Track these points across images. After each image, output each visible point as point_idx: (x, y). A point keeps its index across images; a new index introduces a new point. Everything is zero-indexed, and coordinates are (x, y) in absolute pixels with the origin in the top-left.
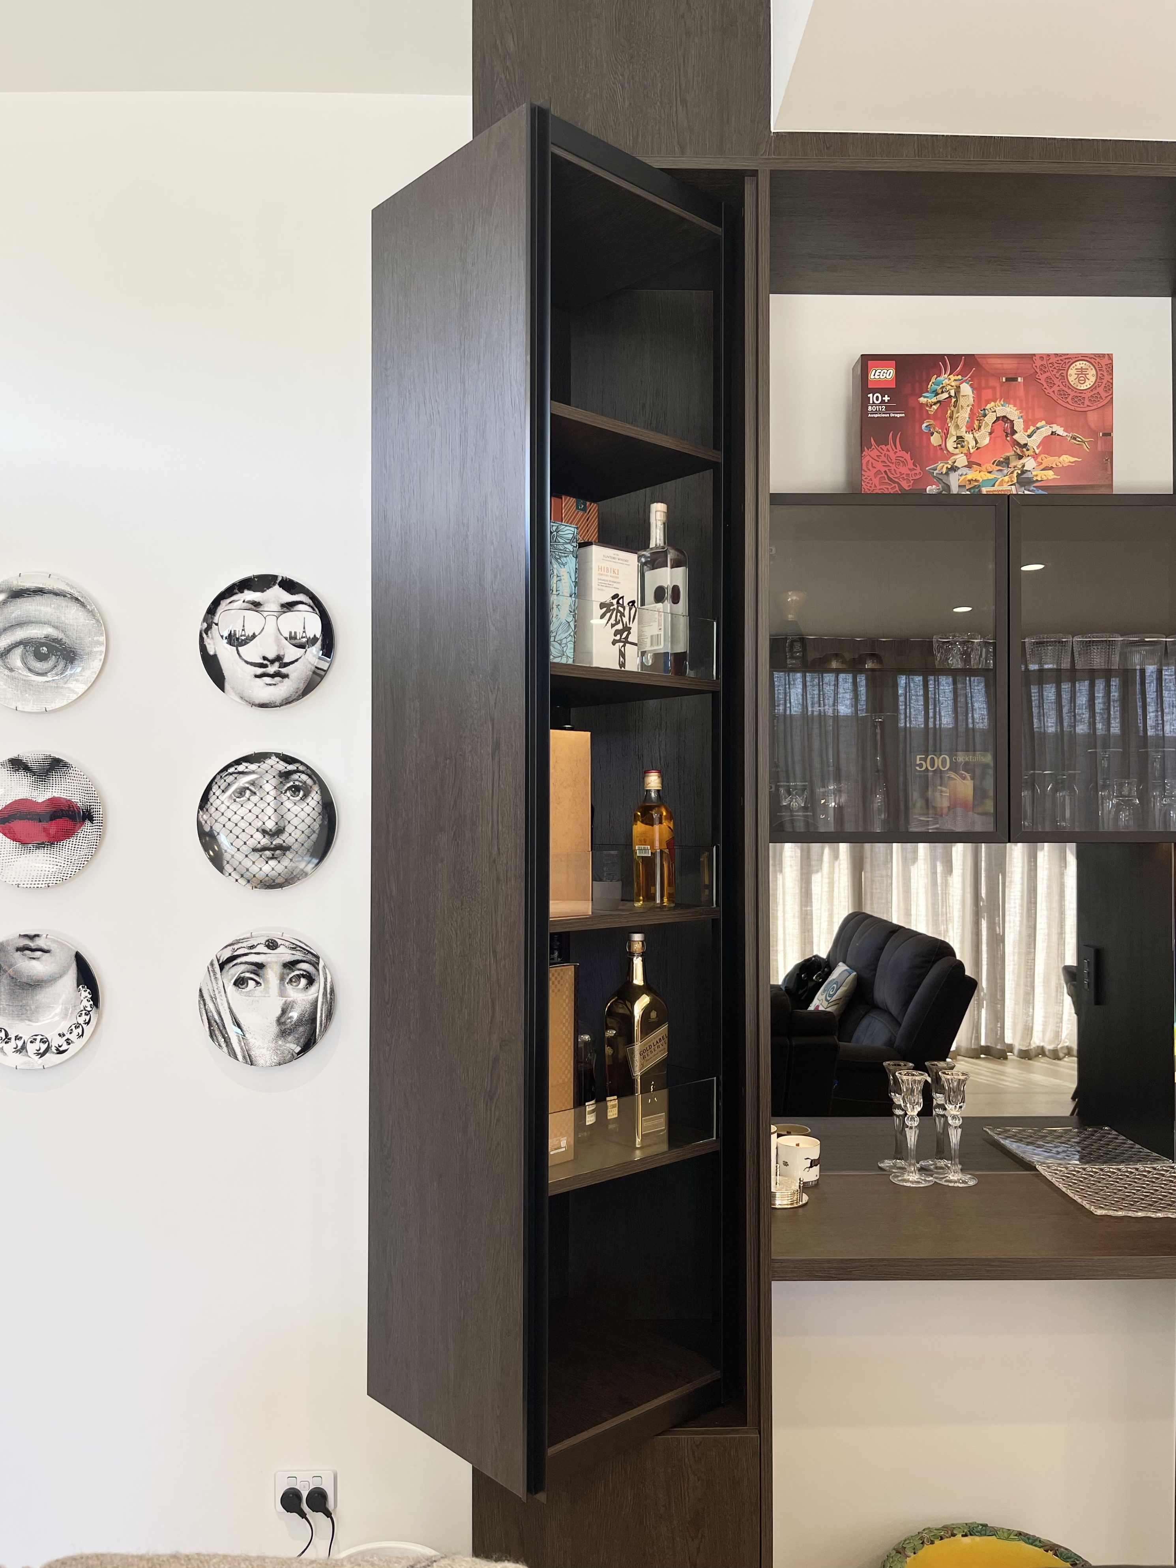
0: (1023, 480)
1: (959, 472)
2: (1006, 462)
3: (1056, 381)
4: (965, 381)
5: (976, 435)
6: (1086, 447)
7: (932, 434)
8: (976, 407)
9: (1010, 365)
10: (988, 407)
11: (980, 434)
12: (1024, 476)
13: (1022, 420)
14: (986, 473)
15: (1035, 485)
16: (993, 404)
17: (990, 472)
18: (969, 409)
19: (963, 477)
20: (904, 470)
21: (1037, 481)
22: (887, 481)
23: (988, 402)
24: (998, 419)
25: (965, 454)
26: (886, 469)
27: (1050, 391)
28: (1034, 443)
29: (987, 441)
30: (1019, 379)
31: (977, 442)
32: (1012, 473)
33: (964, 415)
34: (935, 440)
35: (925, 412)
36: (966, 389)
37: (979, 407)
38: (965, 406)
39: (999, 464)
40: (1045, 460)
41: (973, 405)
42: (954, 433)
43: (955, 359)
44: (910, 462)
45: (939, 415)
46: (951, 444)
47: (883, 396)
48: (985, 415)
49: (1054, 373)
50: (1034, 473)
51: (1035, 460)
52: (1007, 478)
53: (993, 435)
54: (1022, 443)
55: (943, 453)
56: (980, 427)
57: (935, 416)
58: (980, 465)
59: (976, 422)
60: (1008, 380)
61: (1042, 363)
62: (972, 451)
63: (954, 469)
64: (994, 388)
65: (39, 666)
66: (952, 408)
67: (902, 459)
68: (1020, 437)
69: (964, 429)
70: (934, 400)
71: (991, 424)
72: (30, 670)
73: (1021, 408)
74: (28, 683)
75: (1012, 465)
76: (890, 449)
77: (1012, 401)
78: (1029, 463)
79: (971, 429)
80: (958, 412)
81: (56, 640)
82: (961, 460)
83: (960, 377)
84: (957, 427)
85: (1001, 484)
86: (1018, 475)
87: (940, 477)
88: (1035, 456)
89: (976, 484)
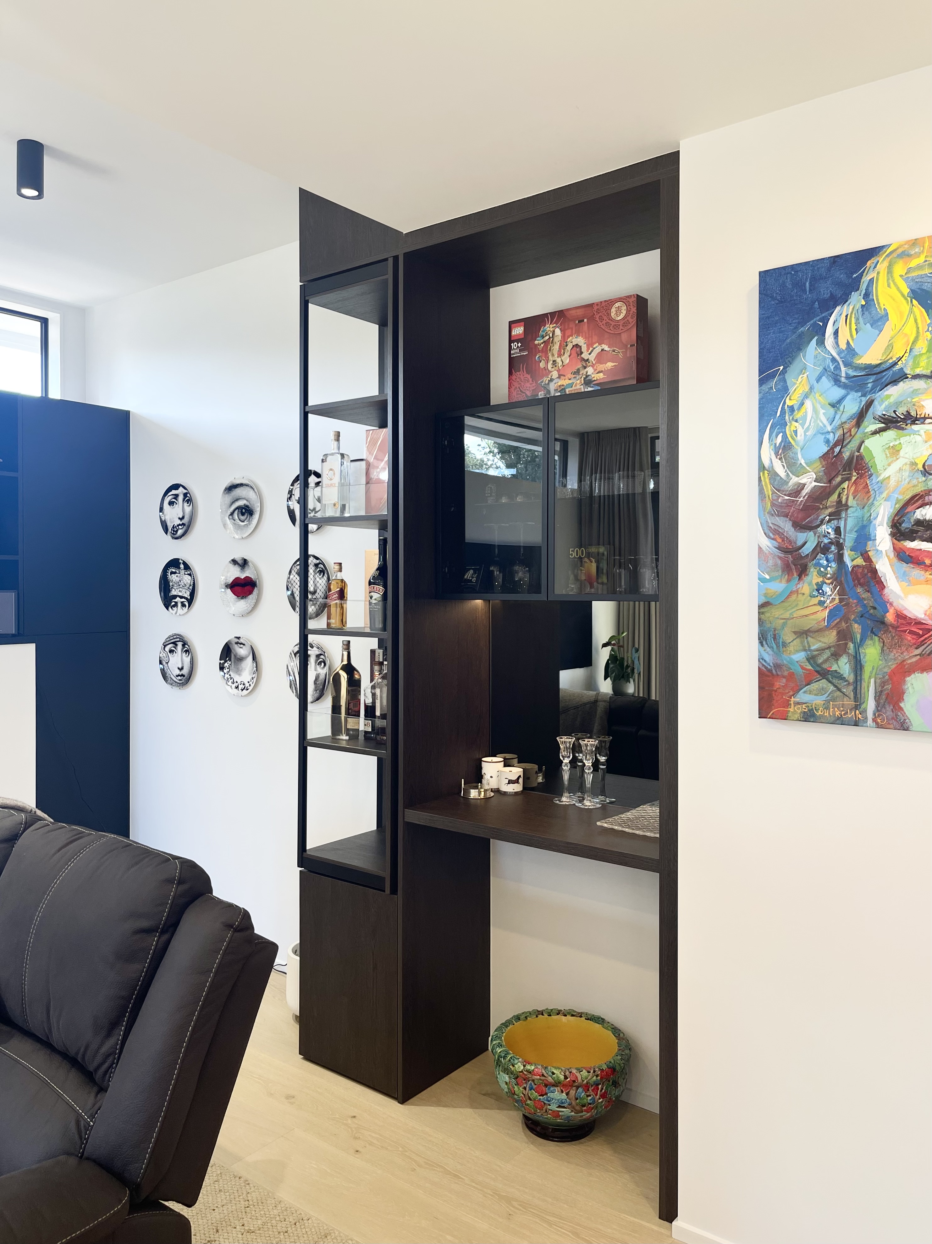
0: (588, 382)
1: (554, 382)
2: (577, 372)
3: (605, 318)
4: (557, 327)
5: (562, 358)
6: (621, 355)
7: (541, 361)
8: (562, 341)
9: (580, 312)
10: (569, 340)
11: (564, 357)
12: (587, 379)
13: (586, 345)
14: (568, 380)
15: (594, 383)
16: (571, 338)
17: (570, 379)
18: (559, 343)
19: (556, 384)
20: (528, 385)
21: (594, 380)
22: (520, 393)
23: (568, 337)
24: (573, 346)
25: (557, 371)
26: (519, 385)
27: (601, 324)
28: (592, 358)
29: (568, 361)
30: (585, 320)
31: (563, 362)
32: (581, 378)
33: (556, 347)
34: (542, 365)
35: (537, 350)
36: (558, 332)
37: (564, 341)
38: (557, 342)
39: (575, 373)
40: (598, 367)
41: (561, 341)
42: (551, 359)
43: (553, 314)
44: (530, 380)
45: (544, 350)
46: (550, 366)
47: (518, 344)
48: (567, 346)
49: (604, 312)
50: (593, 376)
51: (593, 368)
52: (578, 382)
53: (571, 357)
54: (586, 358)
55: (547, 372)
56: (564, 353)
57: (542, 351)
58: (564, 376)
59: (562, 351)
60: (580, 322)
61: (597, 307)
62: (560, 368)
63: (551, 380)
64: (572, 329)
65: (242, 518)
66: (551, 344)
67: (526, 379)
68: (585, 356)
69: (556, 356)
70: (542, 341)
71: (570, 350)
72: (240, 520)
73: (585, 338)
74: (239, 526)
75: (581, 373)
76: (521, 374)
77: (581, 334)
78: (590, 370)
79: (560, 355)
80: (553, 346)
81: (247, 506)
82: (555, 374)
83: (555, 325)
84: (553, 355)
85: (576, 386)
86: (584, 378)
87: (546, 386)
88: (593, 366)
89: (563, 387)
